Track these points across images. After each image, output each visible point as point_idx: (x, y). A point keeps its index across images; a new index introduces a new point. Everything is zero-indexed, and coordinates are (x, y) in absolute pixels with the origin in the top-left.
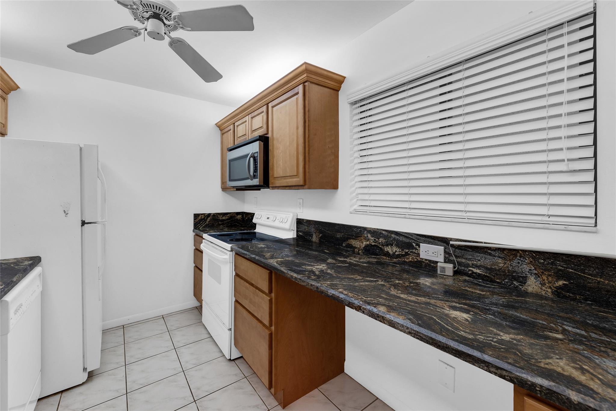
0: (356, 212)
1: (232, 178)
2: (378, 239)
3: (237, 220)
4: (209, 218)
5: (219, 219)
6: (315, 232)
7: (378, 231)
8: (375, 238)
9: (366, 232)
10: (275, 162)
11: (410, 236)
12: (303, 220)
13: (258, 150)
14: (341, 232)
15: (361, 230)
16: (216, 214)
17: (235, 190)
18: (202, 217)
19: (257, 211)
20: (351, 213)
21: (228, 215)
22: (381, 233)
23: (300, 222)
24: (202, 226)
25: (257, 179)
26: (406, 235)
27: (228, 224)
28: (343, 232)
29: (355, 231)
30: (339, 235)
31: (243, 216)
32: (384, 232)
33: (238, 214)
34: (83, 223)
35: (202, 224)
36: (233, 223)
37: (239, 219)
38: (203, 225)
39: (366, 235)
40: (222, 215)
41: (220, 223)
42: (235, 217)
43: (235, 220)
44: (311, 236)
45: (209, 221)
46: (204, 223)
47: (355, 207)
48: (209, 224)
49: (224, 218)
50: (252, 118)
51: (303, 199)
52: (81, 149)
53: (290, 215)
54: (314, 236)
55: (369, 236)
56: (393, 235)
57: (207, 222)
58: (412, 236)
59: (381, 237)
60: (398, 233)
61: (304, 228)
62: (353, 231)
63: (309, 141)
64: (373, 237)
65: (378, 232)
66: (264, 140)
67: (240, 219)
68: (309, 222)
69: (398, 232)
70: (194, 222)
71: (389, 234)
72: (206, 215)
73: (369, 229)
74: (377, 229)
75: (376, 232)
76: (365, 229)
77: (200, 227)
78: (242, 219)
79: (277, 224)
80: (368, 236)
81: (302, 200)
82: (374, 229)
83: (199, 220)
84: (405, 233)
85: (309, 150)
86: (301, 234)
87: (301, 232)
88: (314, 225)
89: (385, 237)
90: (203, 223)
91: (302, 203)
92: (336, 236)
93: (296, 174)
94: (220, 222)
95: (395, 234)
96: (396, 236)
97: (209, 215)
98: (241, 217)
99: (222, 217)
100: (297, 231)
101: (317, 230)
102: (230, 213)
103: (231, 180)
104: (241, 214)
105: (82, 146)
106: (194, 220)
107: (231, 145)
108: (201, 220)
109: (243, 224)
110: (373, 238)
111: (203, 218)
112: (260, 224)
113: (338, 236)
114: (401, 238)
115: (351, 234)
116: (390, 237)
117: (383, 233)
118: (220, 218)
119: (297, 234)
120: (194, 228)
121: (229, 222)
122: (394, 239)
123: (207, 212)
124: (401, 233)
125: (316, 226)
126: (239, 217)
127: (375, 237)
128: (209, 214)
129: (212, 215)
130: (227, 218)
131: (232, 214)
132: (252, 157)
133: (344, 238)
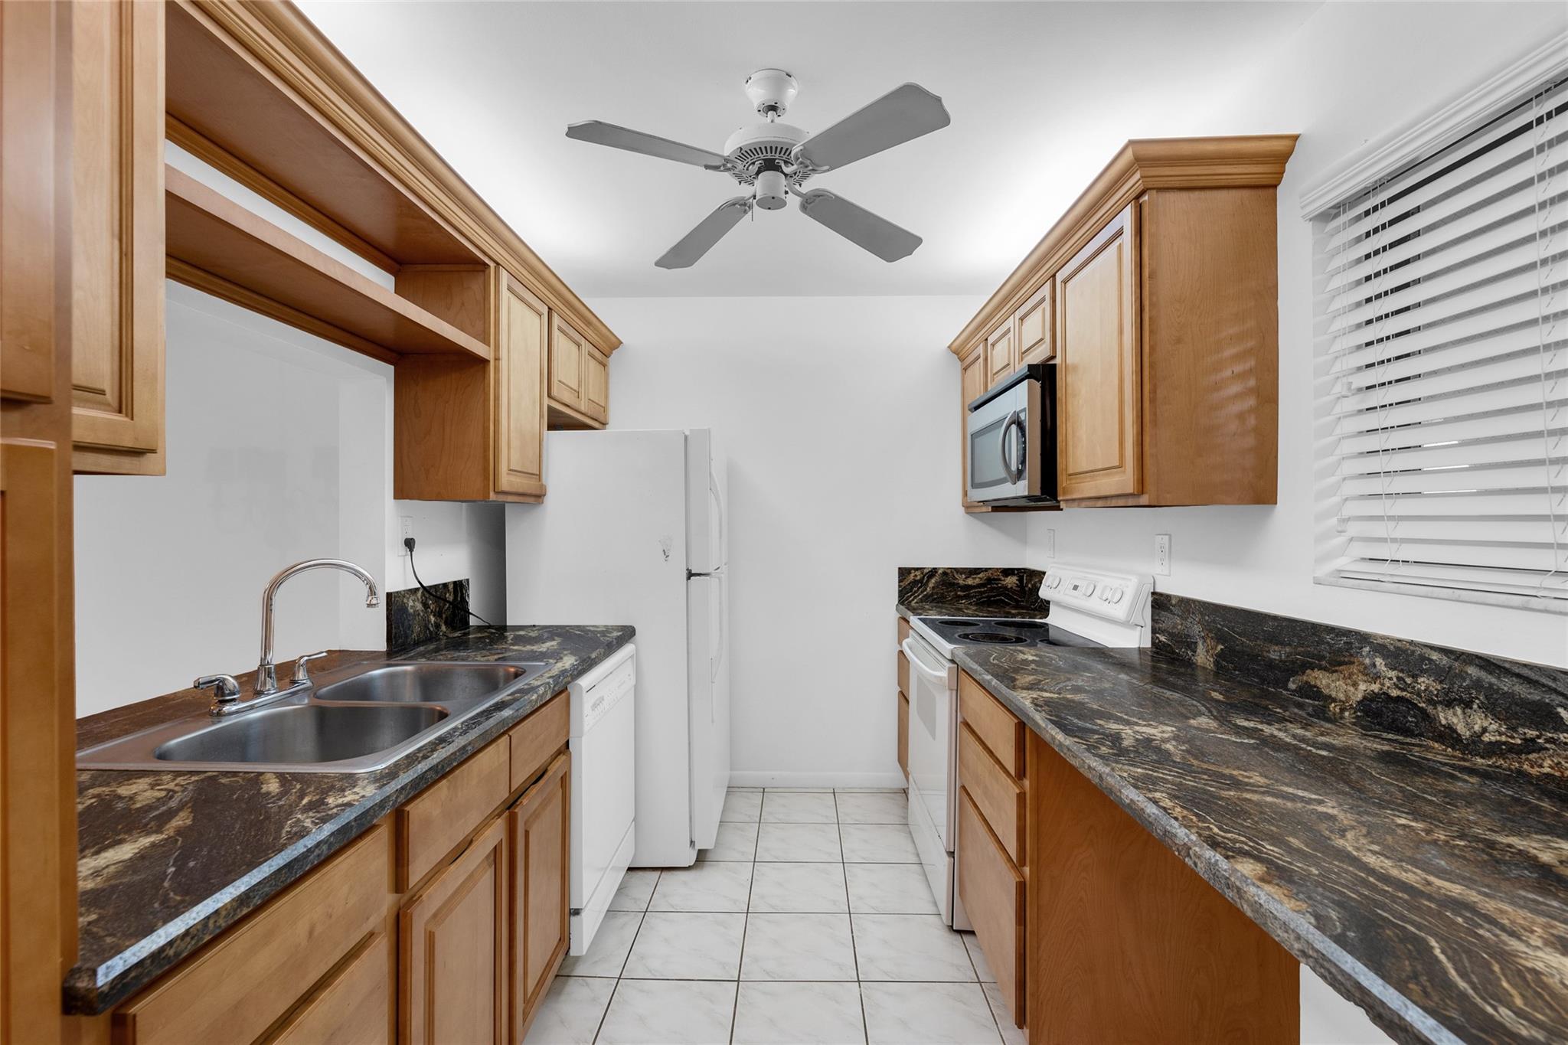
0: (1343, 577)
1: (977, 480)
2: (1415, 677)
3: (1005, 588)
4: (933, 581)
5: (959, 584)
6: (1203, 637)
7: (1412, 648)
8: (1401, 675)
9: (1368, 649)
10: (1070, 431)
11: (1544, 680)
12: (1168, 597)
13: (1025, 405)
14: (1282, 644)
15: (1351, 643)
16: (949, 571)
17: (990, 510)
18: (916, 576)
19: (1052, 567)
20: (1318, 582)
21: (981, 575)
22: (1423, 658)
23: (1160, 603)
24: (915, 597)
25: (1023, 481)
26: (1525, 672)
27: (980, 599)
28: (1290, 645)
29: (1328, 643)
30: (1275, 653)
31: (1021, 580)
32: (1435, 656)
33: (1008, 572)
34: (690, 575)
35: (915, 592)
36: (994, 596)
37: (1009, 587)
38: (919, 595)
39: (1367, 661)
40: (964, 573)
41: (959, 593)
42: (1000, 580)
43: (1000, 587)
44: (1192, 646)
45: (933, 588)
46: (922, 592)
47: (1342, 563)
48: (932, 595)
49: (970, 582)
50: (1022, 319)
51: (1170, 535)
52: (686, 438)
53: (1130, 580)
54: (1201, 648)
55: (1378, 664)
56: (1472, 670)
57: (928, 589)
58: (1555, 679)
59: (1423, 672)
60: (1493, 663)
61: (1173, 621)
62: (1321, 642)
63: (1151, 366)
64: (1393, 669)
65: (1413, 652)
66: (1045, 375)
67: (1011, 588)
68: (1186, 604)
69: (1494, 658)
70: (900, 586)
71: (1457, 664)
72: (926, 571)
73: (1380, 641)
74: (1411, 643)
75: (1405, 651)
76: (1364, 638)
77: (913, 600)
78: (1018, 586)
79: (1095, 604)
80: (1374, 665)
81: (1167, 537)
82: (1399, 641)
83: (909, 584)
84: (1525, 665)
85: (1154, 391)
86: (1162, 638)
87: (1162, 632)
88: (1201, 613)
89: (1440, 674)
90: (918, 589)
91: (1167, 546)
92: (1265, 654)
93: (1118, 464)
94: (961, 591)
95: (1481, 667)
96: (1483, 674)
97: (933, 572)
98: (1017, 582)
99: (966, 578)
100: (1154, 631)
101: (1210, 631)
102: (986, 570)
103: (974, 486)
104: (1014, 575)
105: (687, 433)
106: (900, 581)
107: (979, 395)
108: (915, 582)
109: (1023, 601)
110: (1393, 674)
111: (918, 578)
112: (1059, 604)
113: (1274, 656)
114: (1506, 685)
115: (1316, 652)
116: (1462, 675)
117: (1432, 660)
118: (961, 582)
119: (1152, 638)
120: (899, 601)
121: (984, 592)
122: (1478, 684)
123: (928, 564)
124: (1507, 665)
125: (1207, 618)
126: (1011, 581)
127: (1402, 671)
128: (934, 569)
129: (940, 571)
130: (977, 581)
131: (992, 574)
132: (1014, 423)
133: (1293, 662)
